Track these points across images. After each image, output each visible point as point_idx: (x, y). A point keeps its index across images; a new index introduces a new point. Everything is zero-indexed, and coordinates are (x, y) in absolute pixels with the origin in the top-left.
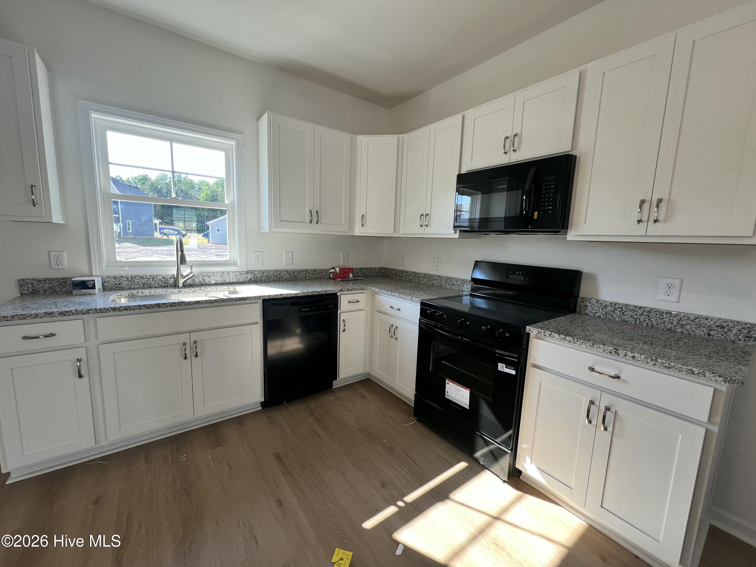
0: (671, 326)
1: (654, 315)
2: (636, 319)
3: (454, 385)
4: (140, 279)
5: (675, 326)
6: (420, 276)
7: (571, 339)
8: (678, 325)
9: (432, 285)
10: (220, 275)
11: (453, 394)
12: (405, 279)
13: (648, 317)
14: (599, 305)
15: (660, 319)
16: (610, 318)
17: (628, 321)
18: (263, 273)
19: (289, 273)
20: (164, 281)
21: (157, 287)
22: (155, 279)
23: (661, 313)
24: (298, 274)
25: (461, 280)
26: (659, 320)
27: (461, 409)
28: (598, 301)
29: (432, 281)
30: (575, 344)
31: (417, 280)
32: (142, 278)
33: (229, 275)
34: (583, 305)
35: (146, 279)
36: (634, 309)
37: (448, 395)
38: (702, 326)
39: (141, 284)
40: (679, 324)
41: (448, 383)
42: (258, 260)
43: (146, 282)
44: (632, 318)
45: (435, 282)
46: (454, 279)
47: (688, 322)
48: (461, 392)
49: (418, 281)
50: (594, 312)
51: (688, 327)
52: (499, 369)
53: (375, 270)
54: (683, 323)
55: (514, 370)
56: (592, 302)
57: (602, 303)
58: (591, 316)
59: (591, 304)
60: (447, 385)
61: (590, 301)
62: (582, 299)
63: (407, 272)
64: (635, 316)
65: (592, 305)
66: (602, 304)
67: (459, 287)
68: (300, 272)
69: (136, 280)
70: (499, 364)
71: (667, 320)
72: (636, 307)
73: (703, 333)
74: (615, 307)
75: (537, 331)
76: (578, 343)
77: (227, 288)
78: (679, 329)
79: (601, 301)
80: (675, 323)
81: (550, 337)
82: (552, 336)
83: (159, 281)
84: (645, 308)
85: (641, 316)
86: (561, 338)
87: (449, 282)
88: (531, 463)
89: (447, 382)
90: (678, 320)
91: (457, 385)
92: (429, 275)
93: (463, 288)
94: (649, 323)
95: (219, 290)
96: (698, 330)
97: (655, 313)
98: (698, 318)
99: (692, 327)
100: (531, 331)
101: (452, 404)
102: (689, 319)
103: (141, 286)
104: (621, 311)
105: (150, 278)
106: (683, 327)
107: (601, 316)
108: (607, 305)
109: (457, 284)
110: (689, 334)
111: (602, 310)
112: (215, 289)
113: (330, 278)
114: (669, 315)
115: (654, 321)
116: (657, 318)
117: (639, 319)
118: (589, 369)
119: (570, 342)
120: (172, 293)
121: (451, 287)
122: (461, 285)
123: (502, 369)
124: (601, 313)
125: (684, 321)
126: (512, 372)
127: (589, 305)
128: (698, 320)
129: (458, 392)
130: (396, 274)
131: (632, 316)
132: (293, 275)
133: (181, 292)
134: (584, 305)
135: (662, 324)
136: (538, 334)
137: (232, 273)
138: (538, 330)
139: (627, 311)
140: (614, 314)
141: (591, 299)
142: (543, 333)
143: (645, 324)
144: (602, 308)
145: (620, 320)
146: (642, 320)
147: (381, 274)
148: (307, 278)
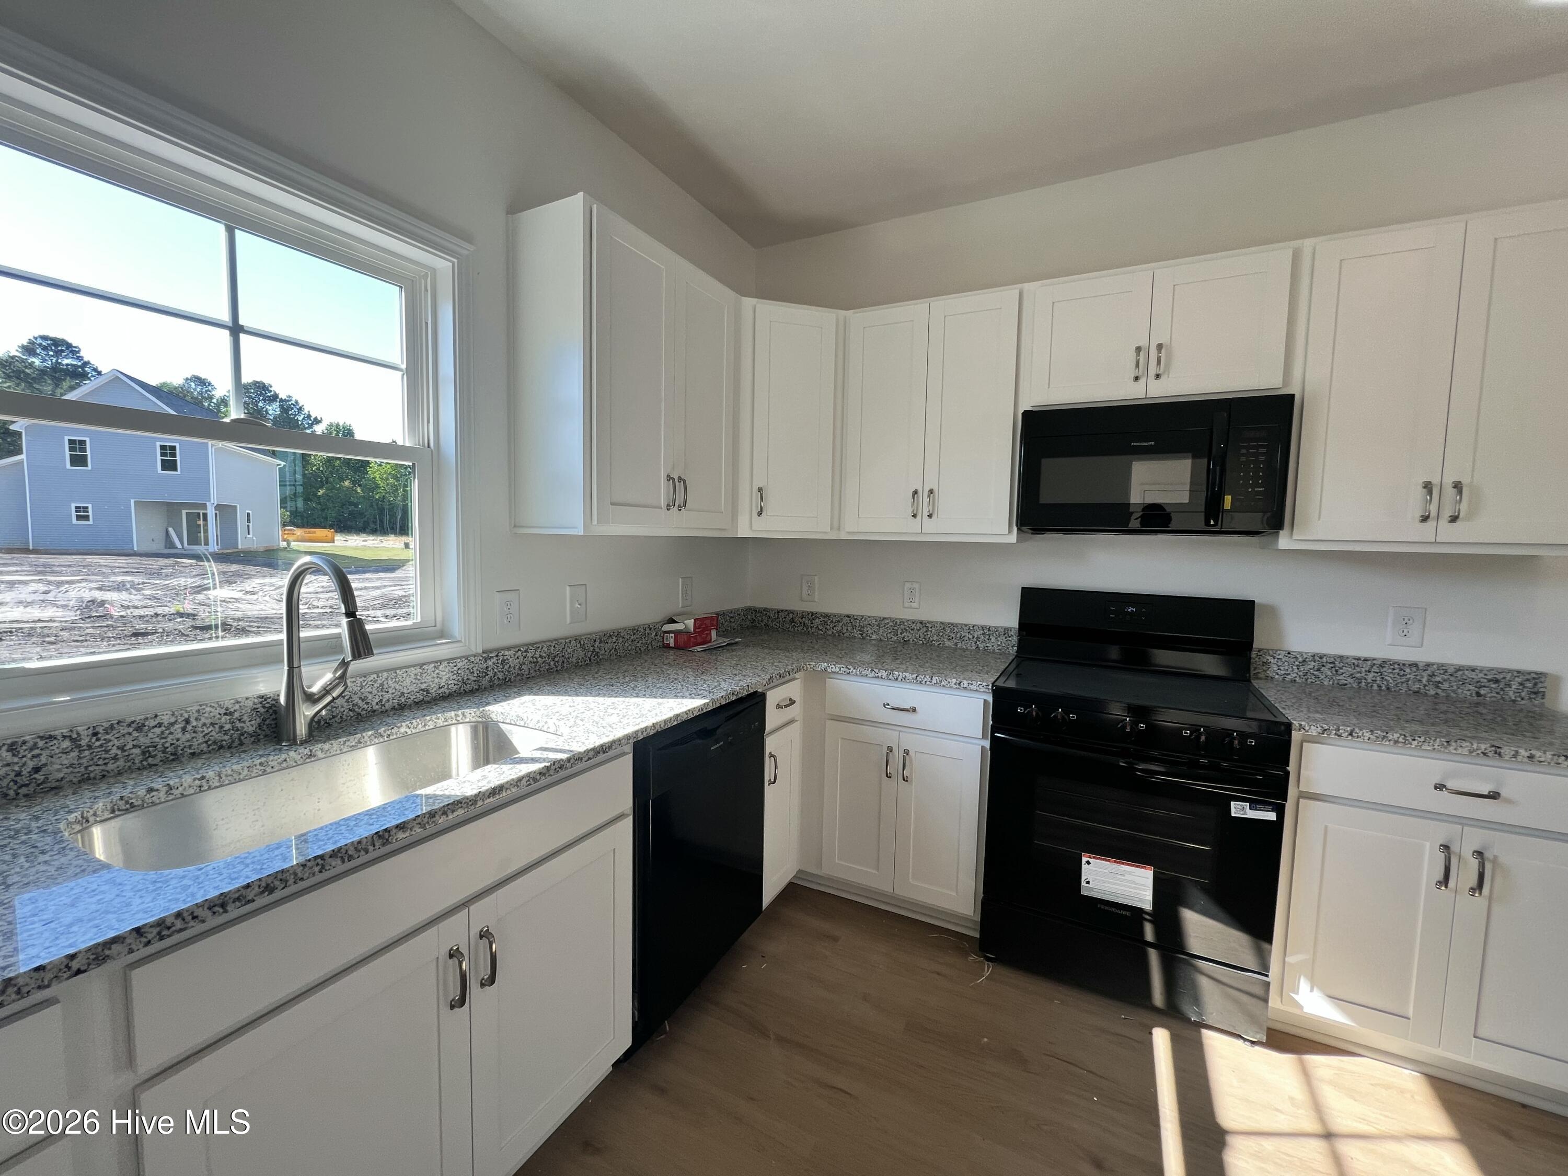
0: (1418, 686)
1: (1390, 671)
2: (1359, 679)
3: (1108, 863)
4: (130, 734)
5: (1425, 686)
6: (866, 622)
7: (1398, 738)
8: (1429, 684)
9: (902, 641)
10: (413, 676)
11: (1106, 885)
12: (821, 632)
13: (1380, 674)
14: (1293, 660)
15: (1401, 676)
16: (1312, 682)
17: (1346, 684)
18: (525, 654)
19: (584, 645)
20: (228, 727)
21: (202, 753)
22: (194, 723)
23: (1402, 665)
24: (602, 645)
25: (982, 628)
26: (1399, 677)
27: (1128, 914)
28: (1289, 653)
29: (901, 634)
30: (1409, 746)
31: (857, 634)
32: (139, 729)
33: (437, 671)
34: (1261, 662)
35: (158, 731)
36: (1356, 663)
37: (1091, 889)
38: (1466, 681)
39: (137, 751)
40: (1431, 681)
41: (1088, 863)
42: (509, 616)
43: (157, 740)
44: (1352, 678)
45: (910, 636)
46: (963, 626)
47: (1446, 677)
48: (1127, 877)
49: (862, 634)
50: (1283, 672)
51: (1446, 686)
52: (1233, 815)
53: (738, 615)
54: (1438, 679)
55: (1272, 811)
56: (1279, 655)
57: (1298, 656)
58: (1277, 681)
59: (1276, 660)
60: (1084, 867)
61: (1275, 655)
62: (1259, 651)
63: (827, 615)
64: (1358, 675)
65: (1277, 662)
66: (1296, 657)
67: (978, 643)
68: (606, 637)
69: (116, 743)
70: (1232, 803)
71: (1412, 676)
72: (1359, 659)
73: (1468, 693)
74: (1322, 662)
75: (1320, 728)
76: (1415, 743)
77: (457, 716)
78: (1431, 691)
79: (1294, 654)
80: (1424, 681)
81: (1350, 738)
82: (1354, 734)
83: (211, 728)
84: (1374, 660)
85: (1368, 673)
86: (1376, 736)
87: (950, 634)
88: (1312, 990)
89: (1084, 860)
90: (1430, 676)
91: (1115, 862)
92: (894, 620)
93: (988, 645)
94: (1382, 685)
95: (432, 727)
96: (1462, 689)
97: (1392, 667)
98: (1459, 670)
99: (1451, 685)
100: (1304, 729)
101: (1103, 907)
102: (1446, 672)
103: (137, 761)
104: (1332, 667)
105: (172, 724)
106: (1437, 687)
107: (1297, 679)
108: (1307, 660)
109: (971, 637)
110: (1448, 696)
111: (1298, 669)
112: (420, 726)
113: (667, 647)
114: (1414, 669)
115: (1391, 681)
116: (1396, 676)
117: (1365, 679)
118: (1436, 789)
119: (1396, 742)
120: (284, 765)
121: (956, 644)
122: (983, 637)
123: (1242, 813)
124: (1295, 675)
125: (1439, 677)
126: (1268, 816)
127: (1272, 661)
128: (1460, 673)
129: (1120, 877)
130: (792, 621)
131: (1352, 675)
132: (592, 648)
133: (314, 756)
134: (1263, 662)
135: (1405, 685)
136: (1323, 734)
137: (445, 664)
138: (1322, 727)
139: (1343, 666)
140: (1320, 674)
141: (1277, 651)
142: (1334, 732)
143: (1375, 687)
144: (1297, 666)
145: (1331, 683)
146: (1369, 681)
147: (748, 623)
148: (621, 652)
